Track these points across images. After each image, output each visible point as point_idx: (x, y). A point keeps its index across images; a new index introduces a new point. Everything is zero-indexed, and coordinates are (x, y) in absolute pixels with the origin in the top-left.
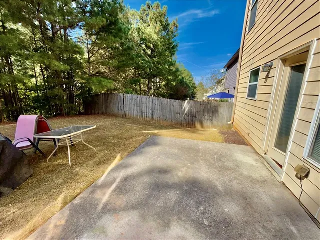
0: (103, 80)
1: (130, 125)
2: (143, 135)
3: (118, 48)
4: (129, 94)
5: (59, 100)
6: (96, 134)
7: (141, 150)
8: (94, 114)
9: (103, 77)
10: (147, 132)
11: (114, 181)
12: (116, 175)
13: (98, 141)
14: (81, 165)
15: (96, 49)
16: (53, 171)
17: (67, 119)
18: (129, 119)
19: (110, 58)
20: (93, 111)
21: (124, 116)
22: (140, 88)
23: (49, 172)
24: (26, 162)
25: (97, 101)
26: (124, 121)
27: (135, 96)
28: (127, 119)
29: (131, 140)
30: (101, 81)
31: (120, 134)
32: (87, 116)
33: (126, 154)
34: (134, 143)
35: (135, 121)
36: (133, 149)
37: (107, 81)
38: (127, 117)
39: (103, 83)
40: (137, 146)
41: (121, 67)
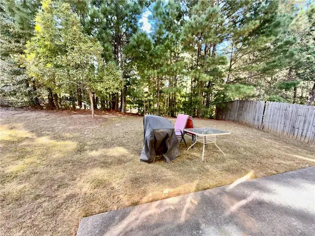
0: (242, 86)
1: (269, 140)
2: (293, 159)
3: (269, 48)
4: (274, 101)
5: (199, 104)
6: (225, 140)
7: (289, 179)
8: (225, 120)
9: (241, 83)
10: (300, 157)
11: (244, 198)
12: (246, 191)
13: (227, 148)
14: (212, 163)
15: (240, 55)
16: (191, 159)
17: (202, 121)
18: (268, 132)
19: (255, 62)
20: (224, 117)
21: (261, 128)
22: (295, 93)
23: (188, 158)
24: (178, 146)
25: (230, 107)
26: (259, 134)
27: (285, 104)
28: (264, 131)
29: (270, 160)
30: (240, 87)
31: (254, 148)
32: (217, 121)
33: (262, 174)
34: (276, 165)
35: (277, 137)
36: (274, 172)
37: (246, 87)
38: (265, 129)
39: (242, 90)
40: (281, 171)
41: (268, 70)
